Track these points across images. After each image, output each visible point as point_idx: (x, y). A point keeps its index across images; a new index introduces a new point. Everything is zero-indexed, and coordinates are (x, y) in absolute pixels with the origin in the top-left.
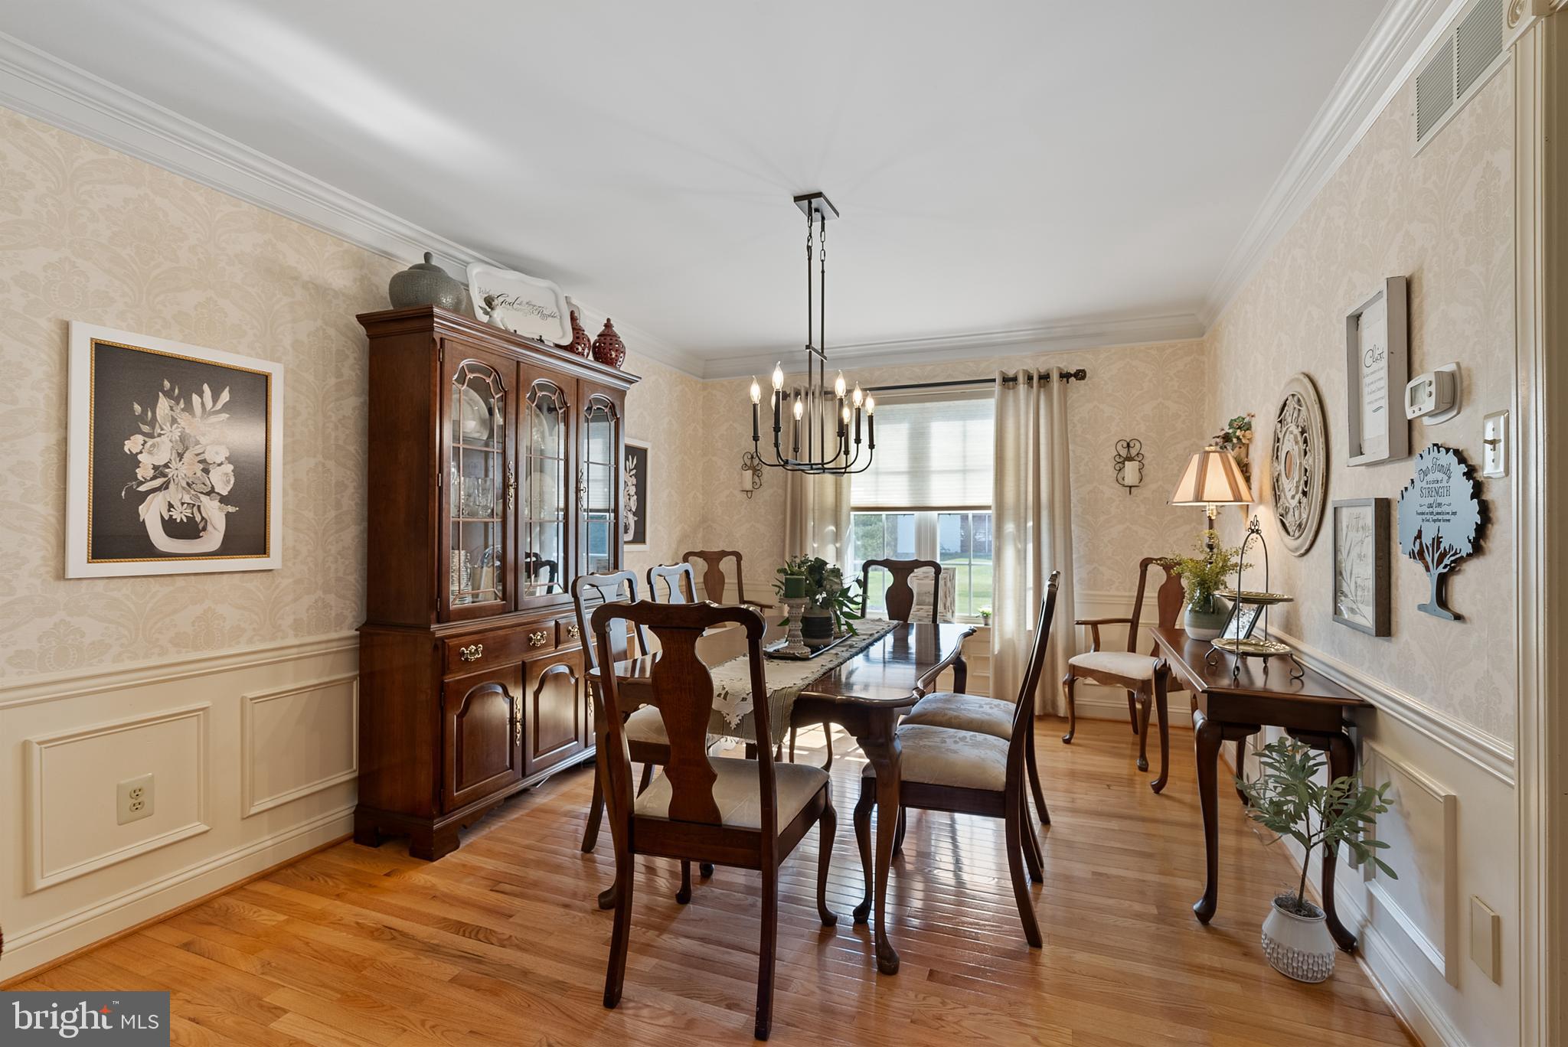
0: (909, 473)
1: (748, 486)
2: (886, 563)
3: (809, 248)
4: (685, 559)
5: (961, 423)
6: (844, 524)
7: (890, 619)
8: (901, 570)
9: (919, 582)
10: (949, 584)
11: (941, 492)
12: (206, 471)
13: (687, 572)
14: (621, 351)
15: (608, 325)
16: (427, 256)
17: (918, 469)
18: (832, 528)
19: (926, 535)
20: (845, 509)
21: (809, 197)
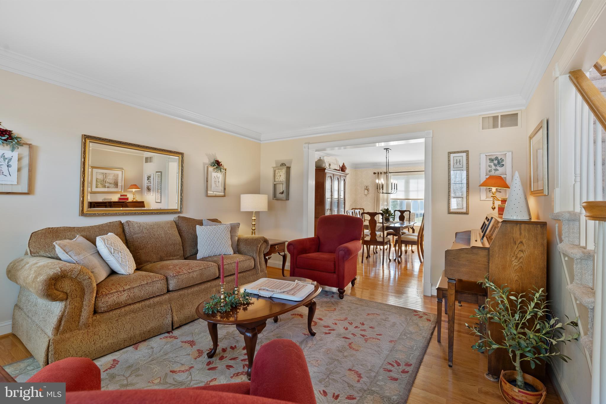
0: (405, 191)
1: (366, 193)
2: (399, 211)
3: (386, 157)
4: (352, 209)
5: (417, 180)
6: (389, 202)
7: (400, 220)
8: (402, 212)
9: (406, 215)
10: (414, 216)
11: (412, 196)
13: (353, 212)
14: (346, 168)
15: (344, 164)
16: (320, 158)
17: (407, 190)
18: (386, 203)
19: (408, 205)
20: (389, 199)
21: (386, 149)
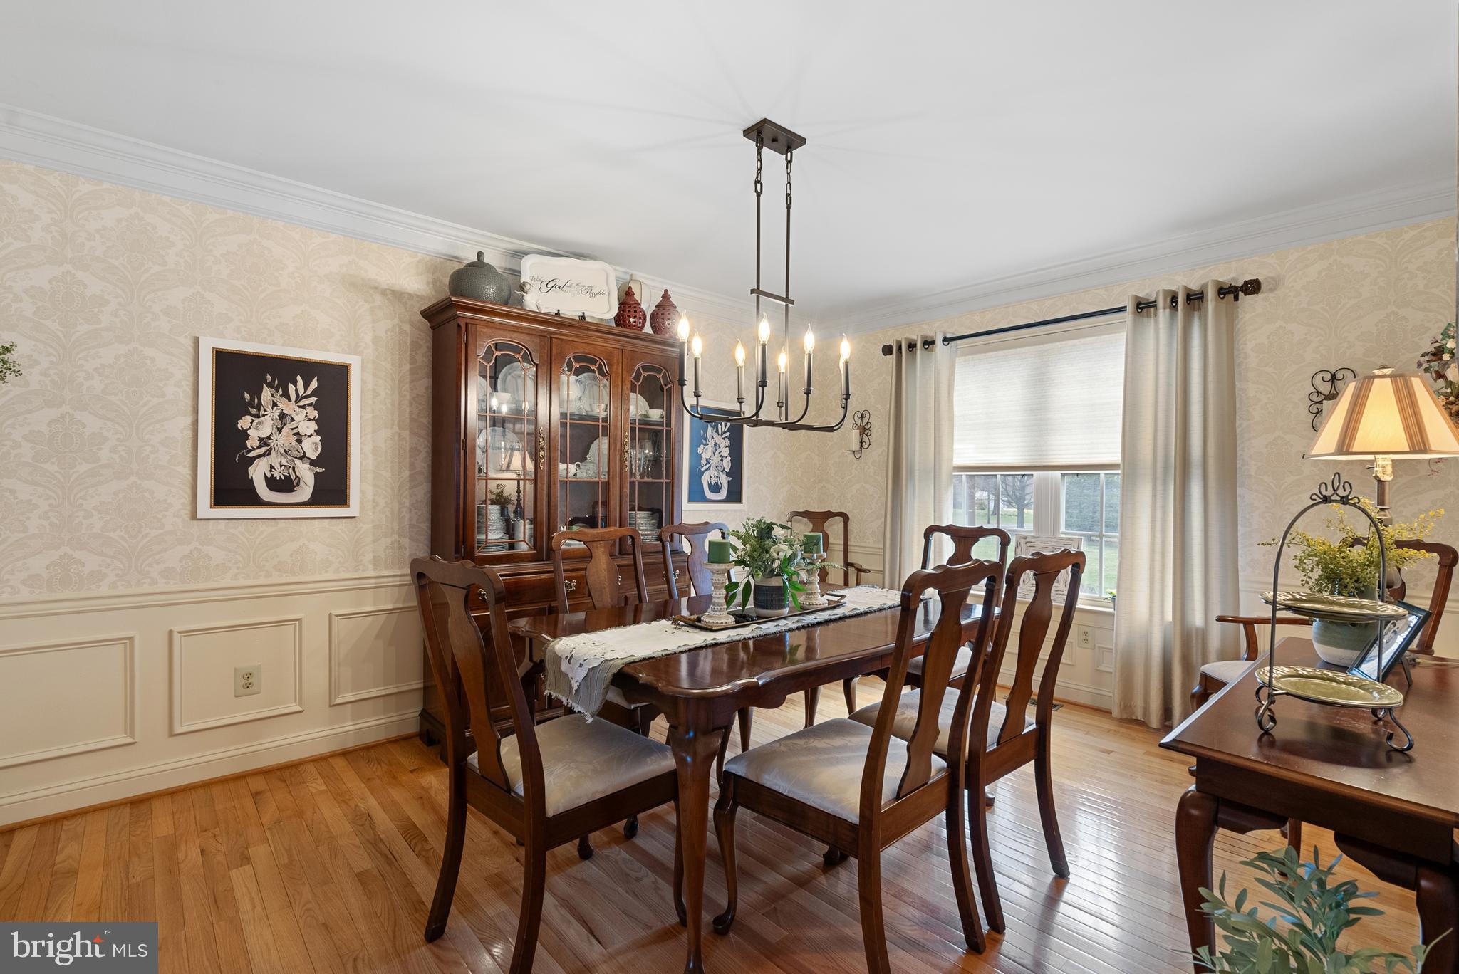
1: (856, 446)
12: (299, 441)
14: (675, 319)
15: (665, 296)
16: (480, 255)
17: (1036, 419)
